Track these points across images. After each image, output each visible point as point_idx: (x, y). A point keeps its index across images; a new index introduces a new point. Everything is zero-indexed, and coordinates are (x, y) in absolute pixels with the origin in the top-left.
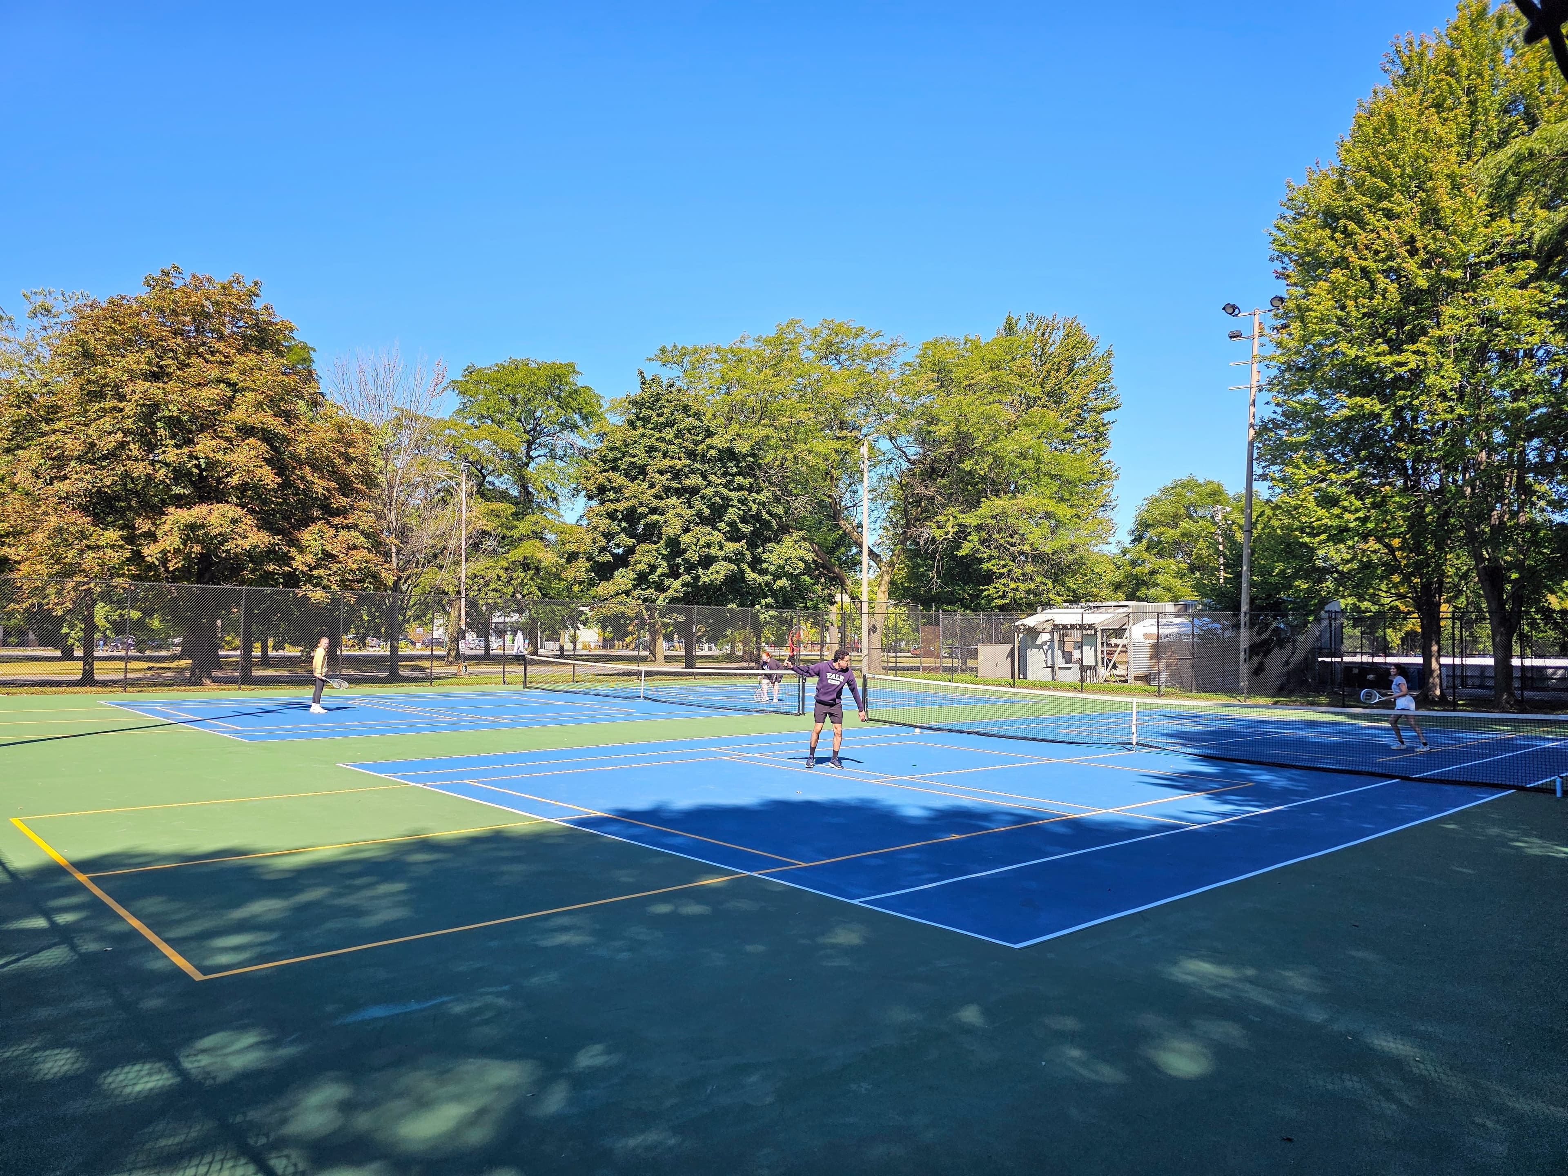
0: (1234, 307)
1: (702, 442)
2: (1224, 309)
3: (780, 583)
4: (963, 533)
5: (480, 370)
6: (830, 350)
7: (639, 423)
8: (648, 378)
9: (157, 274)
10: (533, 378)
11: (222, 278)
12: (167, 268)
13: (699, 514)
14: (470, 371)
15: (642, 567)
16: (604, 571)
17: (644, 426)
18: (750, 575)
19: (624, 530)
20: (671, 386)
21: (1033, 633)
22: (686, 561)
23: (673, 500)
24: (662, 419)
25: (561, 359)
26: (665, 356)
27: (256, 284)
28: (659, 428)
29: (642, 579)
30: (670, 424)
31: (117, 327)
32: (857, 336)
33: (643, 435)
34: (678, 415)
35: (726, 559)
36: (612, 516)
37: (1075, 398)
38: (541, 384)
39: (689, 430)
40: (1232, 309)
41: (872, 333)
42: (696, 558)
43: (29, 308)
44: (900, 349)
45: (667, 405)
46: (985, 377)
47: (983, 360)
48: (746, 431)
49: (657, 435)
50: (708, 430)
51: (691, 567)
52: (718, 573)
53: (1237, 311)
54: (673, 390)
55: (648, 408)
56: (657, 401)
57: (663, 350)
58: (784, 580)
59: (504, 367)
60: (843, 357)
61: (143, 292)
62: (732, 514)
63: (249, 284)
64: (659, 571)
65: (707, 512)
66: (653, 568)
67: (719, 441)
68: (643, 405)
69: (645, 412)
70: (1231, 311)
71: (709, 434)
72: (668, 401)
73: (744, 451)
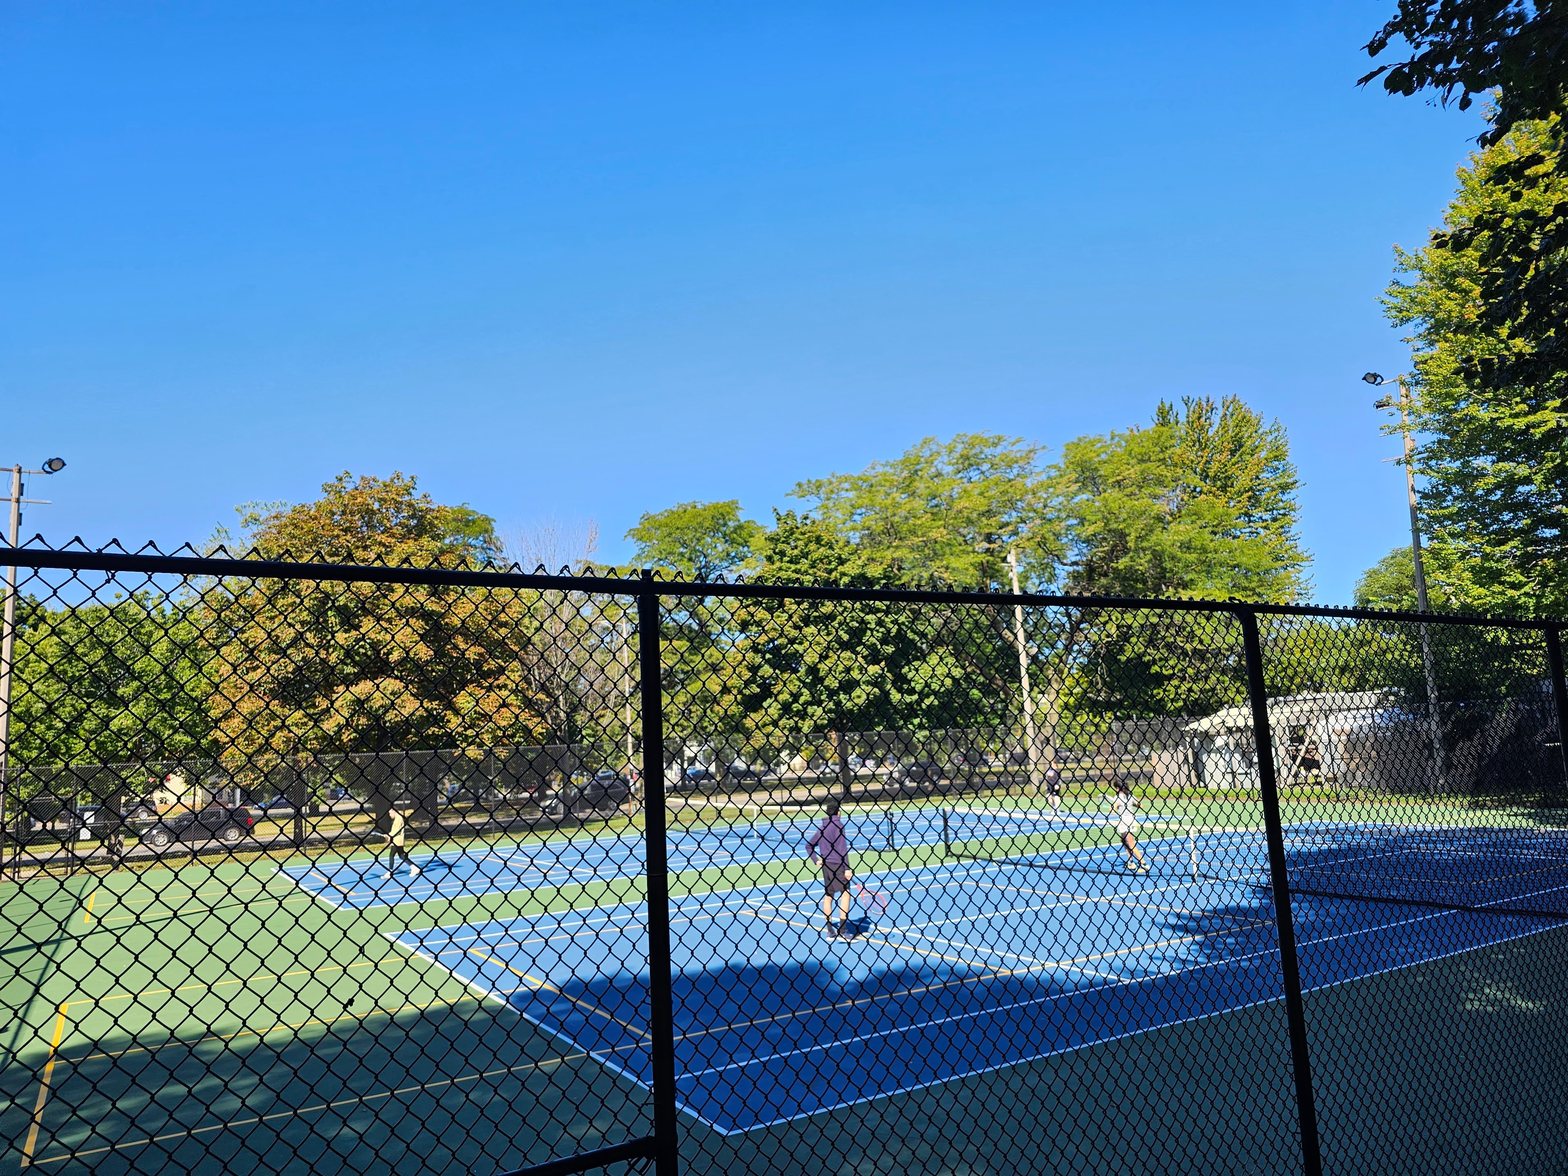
0: (1375, 376)
1: (836, 569)
2: (1364, 379)
3: (927, 702)
4: (1125, 635)
5: (654, 516)
6: (968, 462)
7: (776, 557)
8: (783, 513)
9: (333, 481)
10: (700, 519)
11: (384, 477)
12: (341, 474)
13: (839, 639)
14: (647, 518)
15: (785, 697)
16: (752, 704)
17: (781, 561)
18: (895, 696)
19: (768, 662)
20: (806, 518)
21: (1207, 737)
22: (827, 688)
23: (812, 629)
24: (796, 552)
25: (723, 498)
26: (802, 489)
27: (412, 478)
28: (793, 561)
29: (786, 708)
30: (805, 555)
31: (297, 532)
32: (995, 445)
33: (780, 569)
34: (812, 546)
35: (868, 683)
36: (755, 648)
37: (1243, 481)
38: (706, 524)
39: (821, 560)
40: (1373, 378)
41: (1013, 440)
42: (836, 684)
43: (242, 520)
44: (1039, 453)
45: (801, 537)
46: (1133, 472)
47: (1130, 454)
48: (879, 554)
49: (793, 567)
50: (839, 558)
51: (832, 693)
52: (860, 696)
53: (1379, 379)
54: (808, 522)
55: (783, 542)
56: (792, 534)
57: (800, 485)
58: (932, 698)
59: (673, 512)
60: (985, 467)
61: (321, 497)
62: (869, 638)
63: (407, 481)
64: (802, 700)
65: (846, 637)
66: (796, 697)
67: (851, 569)
68: (778, 540)
69: (781, 547)
70: (1372, 380)
71: (842, 561)
72: (803, 534)
73: (877, 575)
